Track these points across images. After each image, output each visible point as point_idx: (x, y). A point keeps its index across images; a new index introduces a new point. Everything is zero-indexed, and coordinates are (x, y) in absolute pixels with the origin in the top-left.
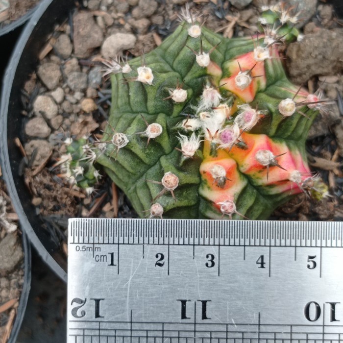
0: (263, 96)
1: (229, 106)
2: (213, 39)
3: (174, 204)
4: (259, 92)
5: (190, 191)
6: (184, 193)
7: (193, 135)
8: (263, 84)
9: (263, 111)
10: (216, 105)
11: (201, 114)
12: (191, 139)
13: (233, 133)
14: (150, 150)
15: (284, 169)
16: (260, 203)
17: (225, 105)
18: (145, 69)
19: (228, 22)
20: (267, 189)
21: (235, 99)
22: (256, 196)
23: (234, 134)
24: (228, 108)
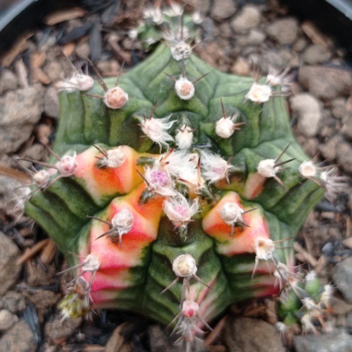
0: (208, 244)
1: (200, 191)
2: (295, 201)
3: (89, 107)
4: (215, 243)
5: (102, 131)
6: (100, 122)
7: (170, 138)
8: (224, 249)
9: (186, 232)
10: (205, 174)
11: (196, 155)
12: (166, 134)
13: (163, 186)
14: (163, 88)
15: (98, 238)
16: (72, 224)
17: (203, 186)
18: (267, 94)
19: (317, 258)
20: (86, 234)
21: (209, 201)
22: (81, 217)
23: (161, 187)
24: (198, 188)
